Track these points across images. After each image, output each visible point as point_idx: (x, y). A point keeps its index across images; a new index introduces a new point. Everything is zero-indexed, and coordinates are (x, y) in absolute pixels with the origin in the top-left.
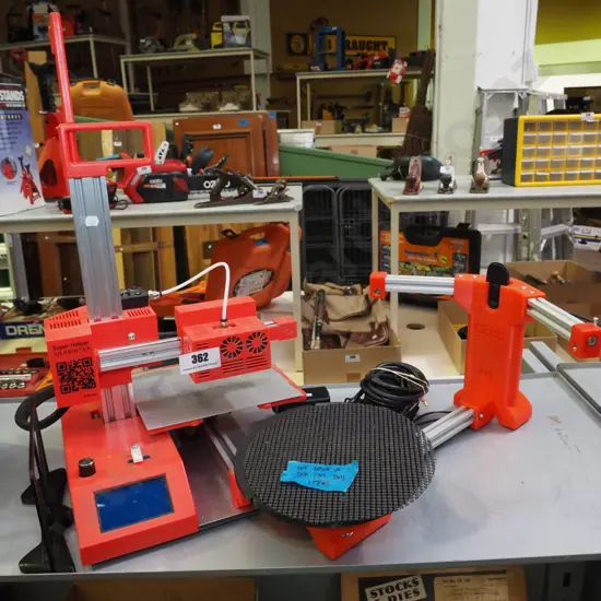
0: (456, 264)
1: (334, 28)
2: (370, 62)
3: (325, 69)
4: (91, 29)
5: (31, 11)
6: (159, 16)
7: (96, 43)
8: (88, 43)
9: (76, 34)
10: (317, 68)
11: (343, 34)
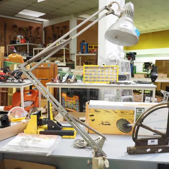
0: (77, 103)
1: (85, 43)
2: (94, 52)
3: (82, 53)
4: (29, 42)
5: (17, 37)
6: (51, 39)
7: (29, 45)
8: (27, 45)
9: (25, 42)
10: (80, 53)
11: (87, 44)
